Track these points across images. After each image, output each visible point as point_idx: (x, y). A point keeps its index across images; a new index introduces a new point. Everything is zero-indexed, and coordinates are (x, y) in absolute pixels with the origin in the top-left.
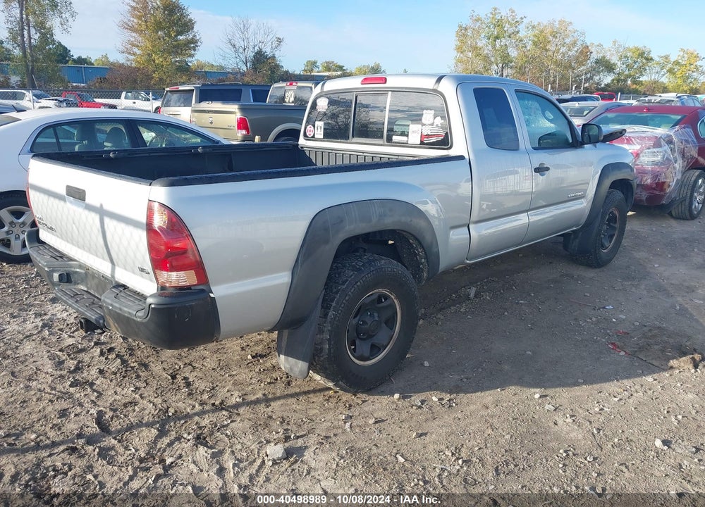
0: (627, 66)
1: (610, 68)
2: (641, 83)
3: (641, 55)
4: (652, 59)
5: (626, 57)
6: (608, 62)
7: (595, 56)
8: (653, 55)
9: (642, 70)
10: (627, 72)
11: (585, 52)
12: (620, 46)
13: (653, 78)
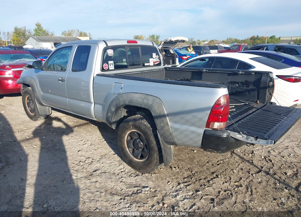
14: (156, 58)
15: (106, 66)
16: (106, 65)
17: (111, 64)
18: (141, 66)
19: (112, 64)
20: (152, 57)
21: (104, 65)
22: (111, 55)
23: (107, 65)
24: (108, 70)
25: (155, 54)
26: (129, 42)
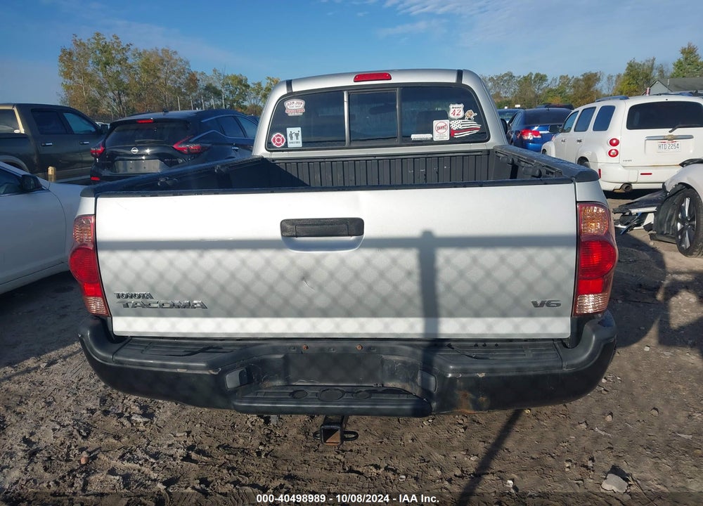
0: (231, 92)
1: (218, 94)
2: (245, 107)
3: (240, 82)
4: (249, 86)
5: (228, 84)
6: (214, 88)
7: (202, 84)
8: (249, 83)
9: (243, 96)
10: (231, 98)
11: (193, 80)
12: (220, 74)
13: (252, 102)
14: (463, 118)
15: (279, 140)
16: (278, 135)
17: (294, 135)
18: (397, 141)
19: (297, 135)
20: (444, 116)
21: (274, 136)
22: (296, 114)
23: (283, 136)
24: (285, 148)
25: (462, 106)
26: (359, 77)
